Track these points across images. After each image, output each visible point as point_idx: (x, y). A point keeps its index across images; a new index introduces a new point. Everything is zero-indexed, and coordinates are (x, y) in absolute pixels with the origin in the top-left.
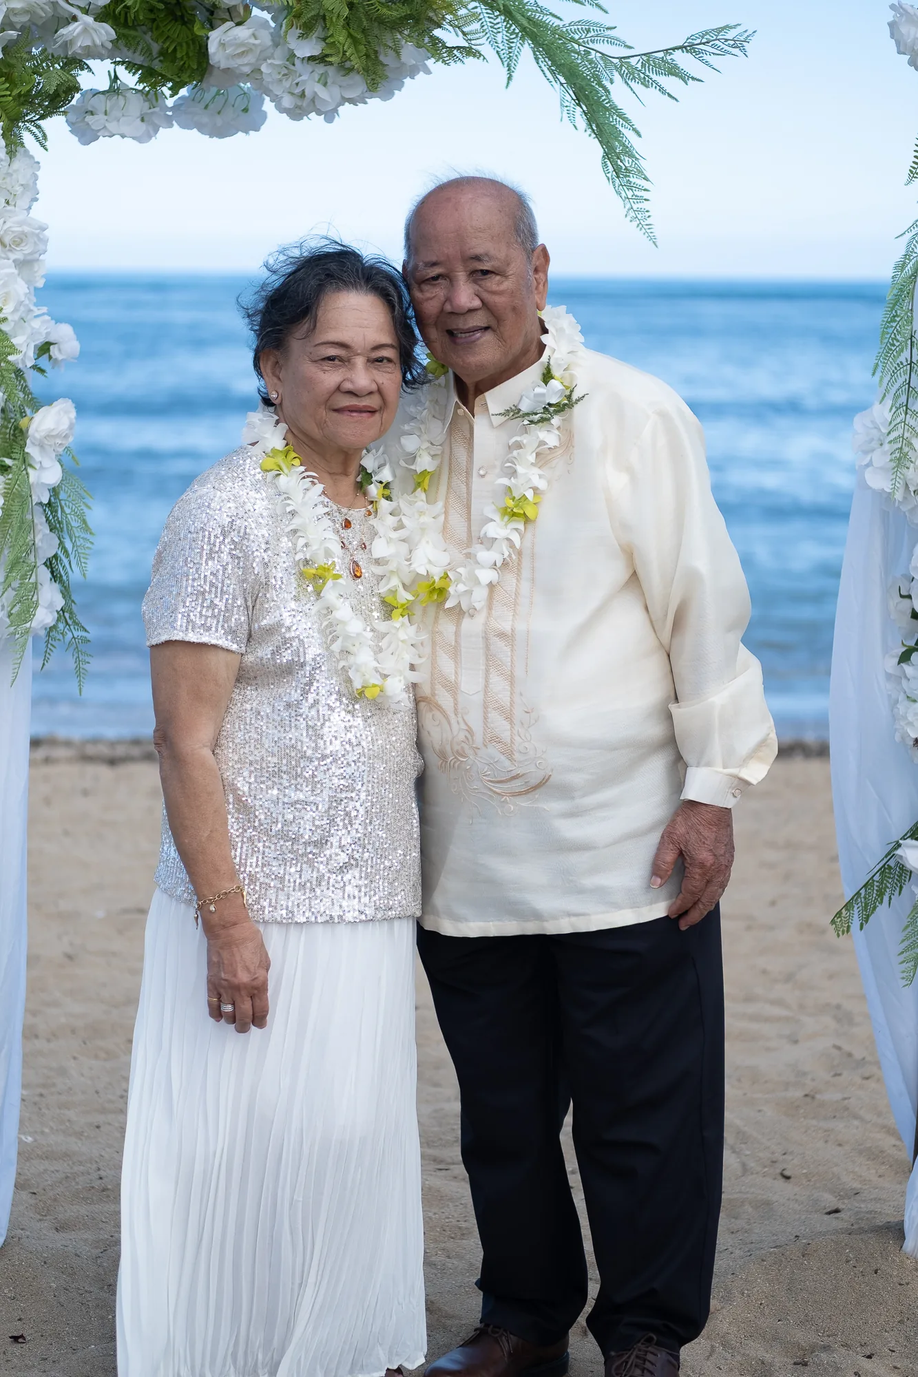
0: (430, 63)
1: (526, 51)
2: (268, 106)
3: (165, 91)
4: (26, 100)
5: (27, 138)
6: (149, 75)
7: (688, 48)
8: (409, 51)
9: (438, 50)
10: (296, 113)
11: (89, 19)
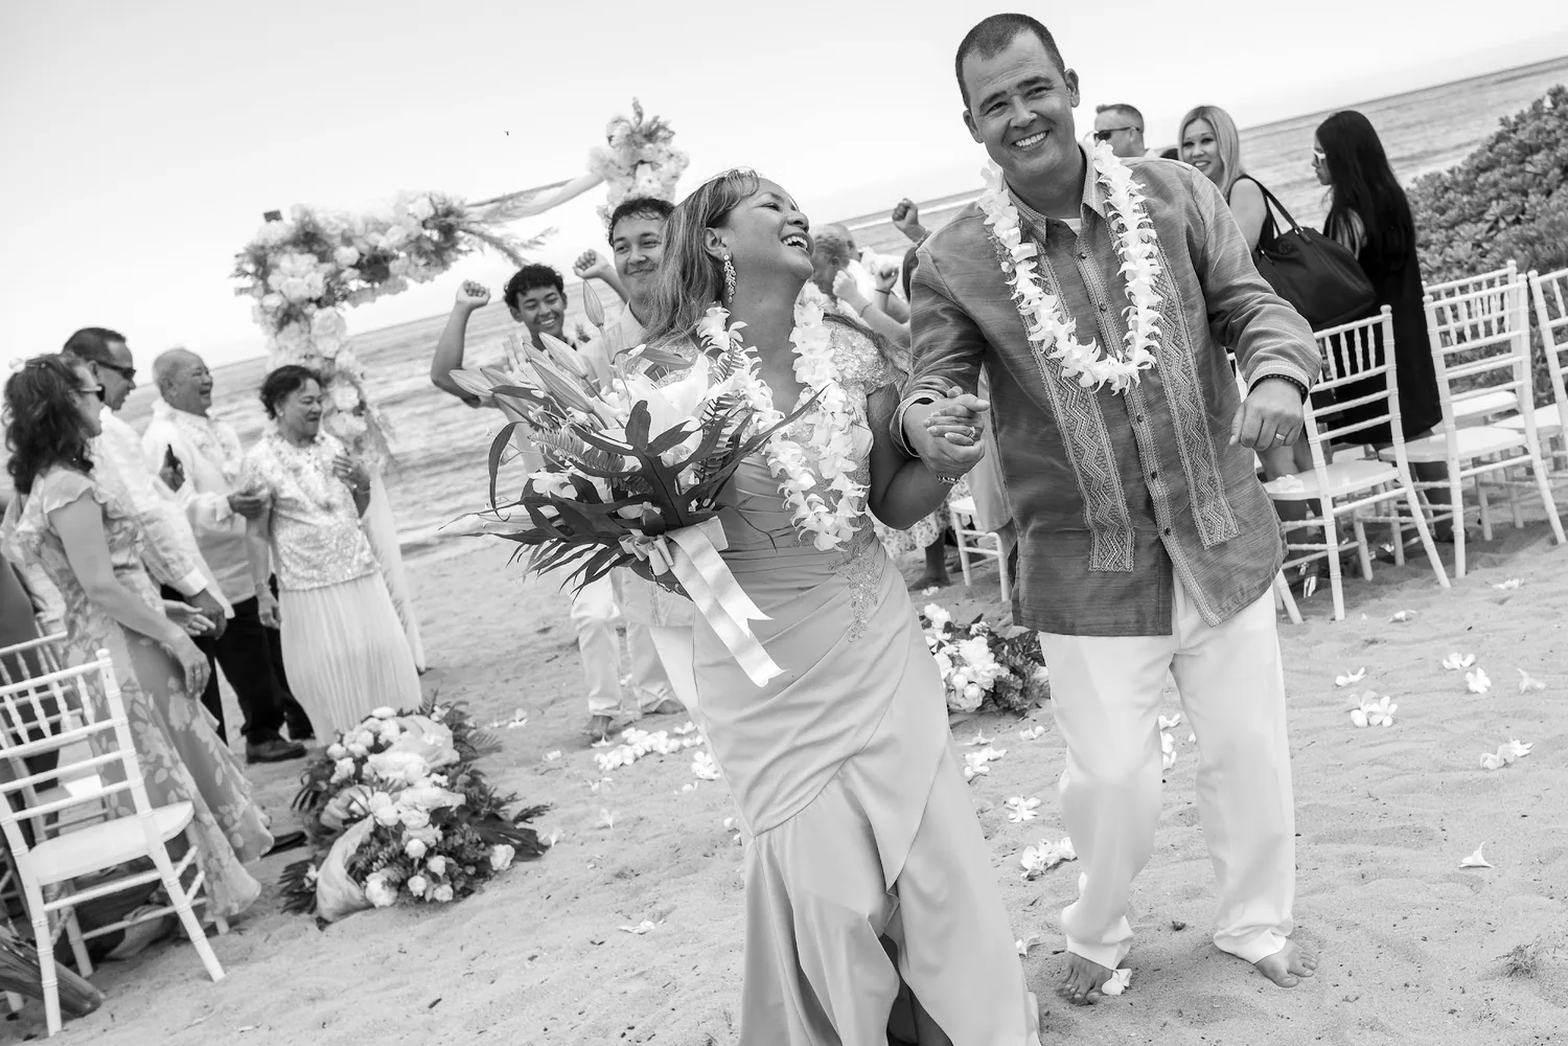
0: (460, 256)
1: (486, 245)
2: (410, 282)
3: (377, 285)
4: (336, 300)
5: (339, 311)
6: (368, 281)
7: (542, 235)
8: (453, 254)
9: (460, 252)
10: (422, 282)
11: (351, 270)
